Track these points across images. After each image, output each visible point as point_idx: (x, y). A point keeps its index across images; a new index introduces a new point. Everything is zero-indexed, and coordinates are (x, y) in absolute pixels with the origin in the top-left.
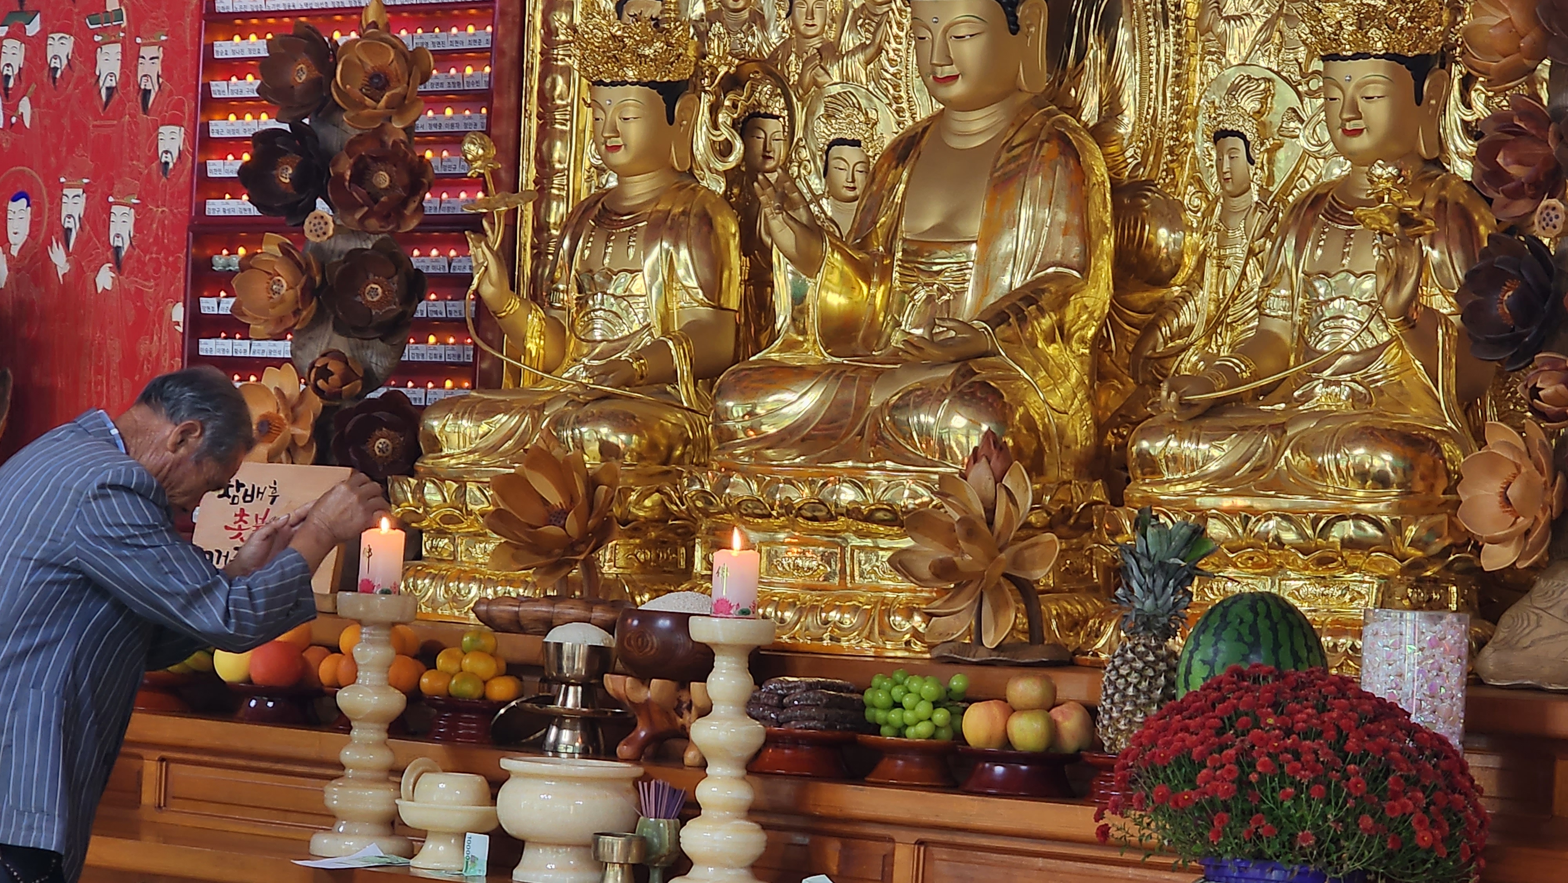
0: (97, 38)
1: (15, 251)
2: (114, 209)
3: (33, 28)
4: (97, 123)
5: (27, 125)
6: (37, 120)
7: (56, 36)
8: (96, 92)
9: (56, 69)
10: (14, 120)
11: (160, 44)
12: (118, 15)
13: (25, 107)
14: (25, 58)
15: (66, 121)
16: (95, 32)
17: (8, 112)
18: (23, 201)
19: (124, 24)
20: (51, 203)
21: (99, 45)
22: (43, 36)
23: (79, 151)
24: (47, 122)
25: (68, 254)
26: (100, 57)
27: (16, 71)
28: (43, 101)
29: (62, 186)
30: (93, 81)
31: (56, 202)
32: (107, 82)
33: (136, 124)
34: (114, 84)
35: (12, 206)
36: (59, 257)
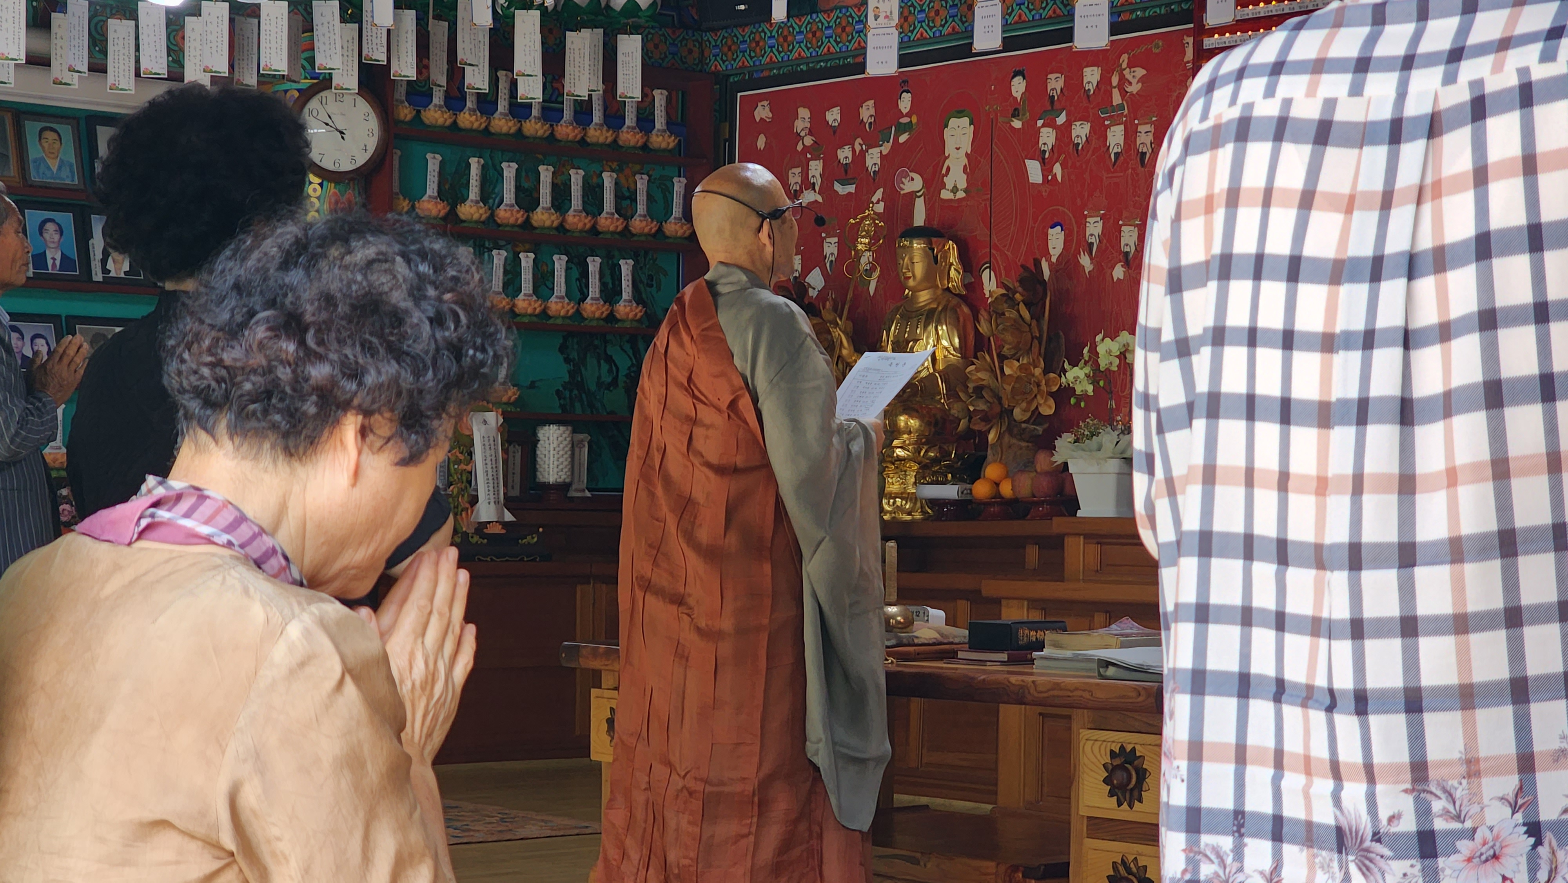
0: (1107, 123)
1: (1054, 259)
2: (1123, 228)
3: (1061, 119)
4: (1110, 175)
5: (1059, 179)
6: (1066, 177)
7: (1078, 123)
8: (1107, 156)
9: (1078, 144)
10: (1050, 178)
11: (1152, 123)
12: (1121, 107)
13: (1057, 169)
14: (1056, 139)
15: (1087, 176)
16: (1105, 119)
17: (1046, 173)
18: (1059, 228)
19: (1126, 112)
20: (1078, 227)
21: (1109, 126)
22: (1068, 125)
23: (1097, 194)
24: (1073, 177)
25: (1091, 259)
26: (1110, 134)
27: (1050, 147)
28: (1070, 164)
29: (1086, 217)
30: (1105, 149)
31: (1082, 226)
32: (1114, 150)
33: (1137, 175)
34: (1119, 150)
35: (1051, 231)
36: (1085, 261)
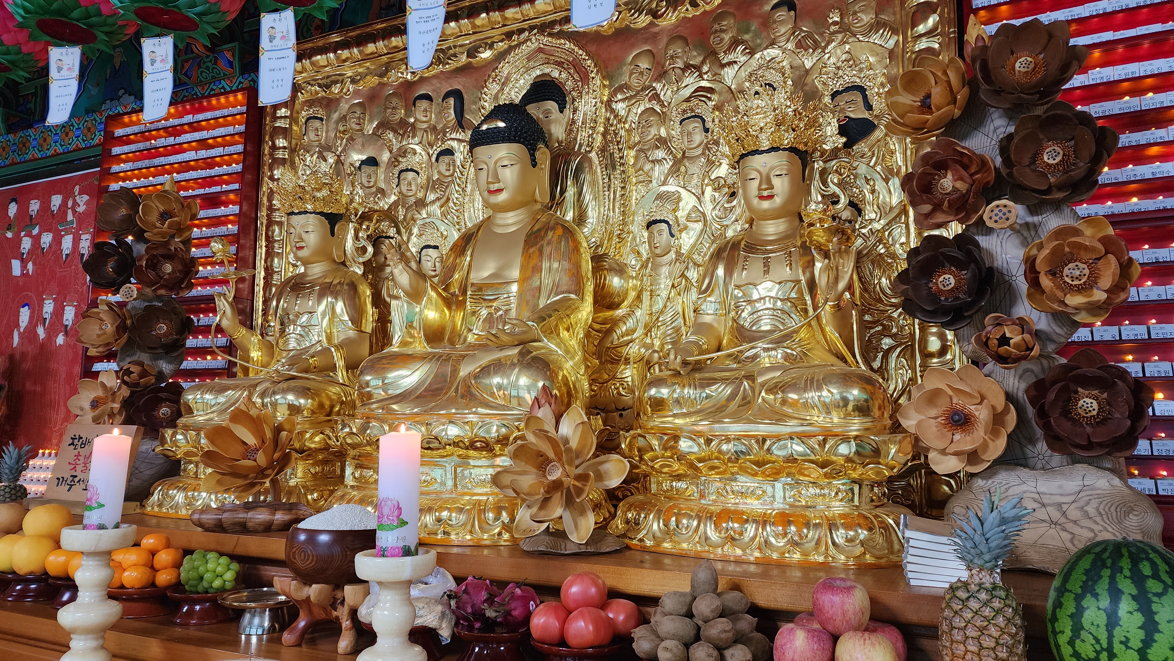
0: (63, 233)
1: (22, 330)
2: (66, 308)
3: (35, 231)
5: (31, 273)
6: (35, 271)
7: (45, 234)
10: (25, 272)
11: (90, 233)
12: (72, 222)
13: (30, 266)
14: (31, 245)
15: (47, 270)
16: (62, 230)
17: (23, 269)
18: (27, 308)
19: (75, 226)
21: (63, 236)
22: (39, 235)
23: (52, 283)
24: (39, 271)
25: (45, 330)
26: (63, 241)
27: (27, 251)
28: (38, 263)
29: (44, 299)
31: (41, 307)
32: (66, 252)
33: (78, 269)
35: (22, 310)
36: (41, 332)
